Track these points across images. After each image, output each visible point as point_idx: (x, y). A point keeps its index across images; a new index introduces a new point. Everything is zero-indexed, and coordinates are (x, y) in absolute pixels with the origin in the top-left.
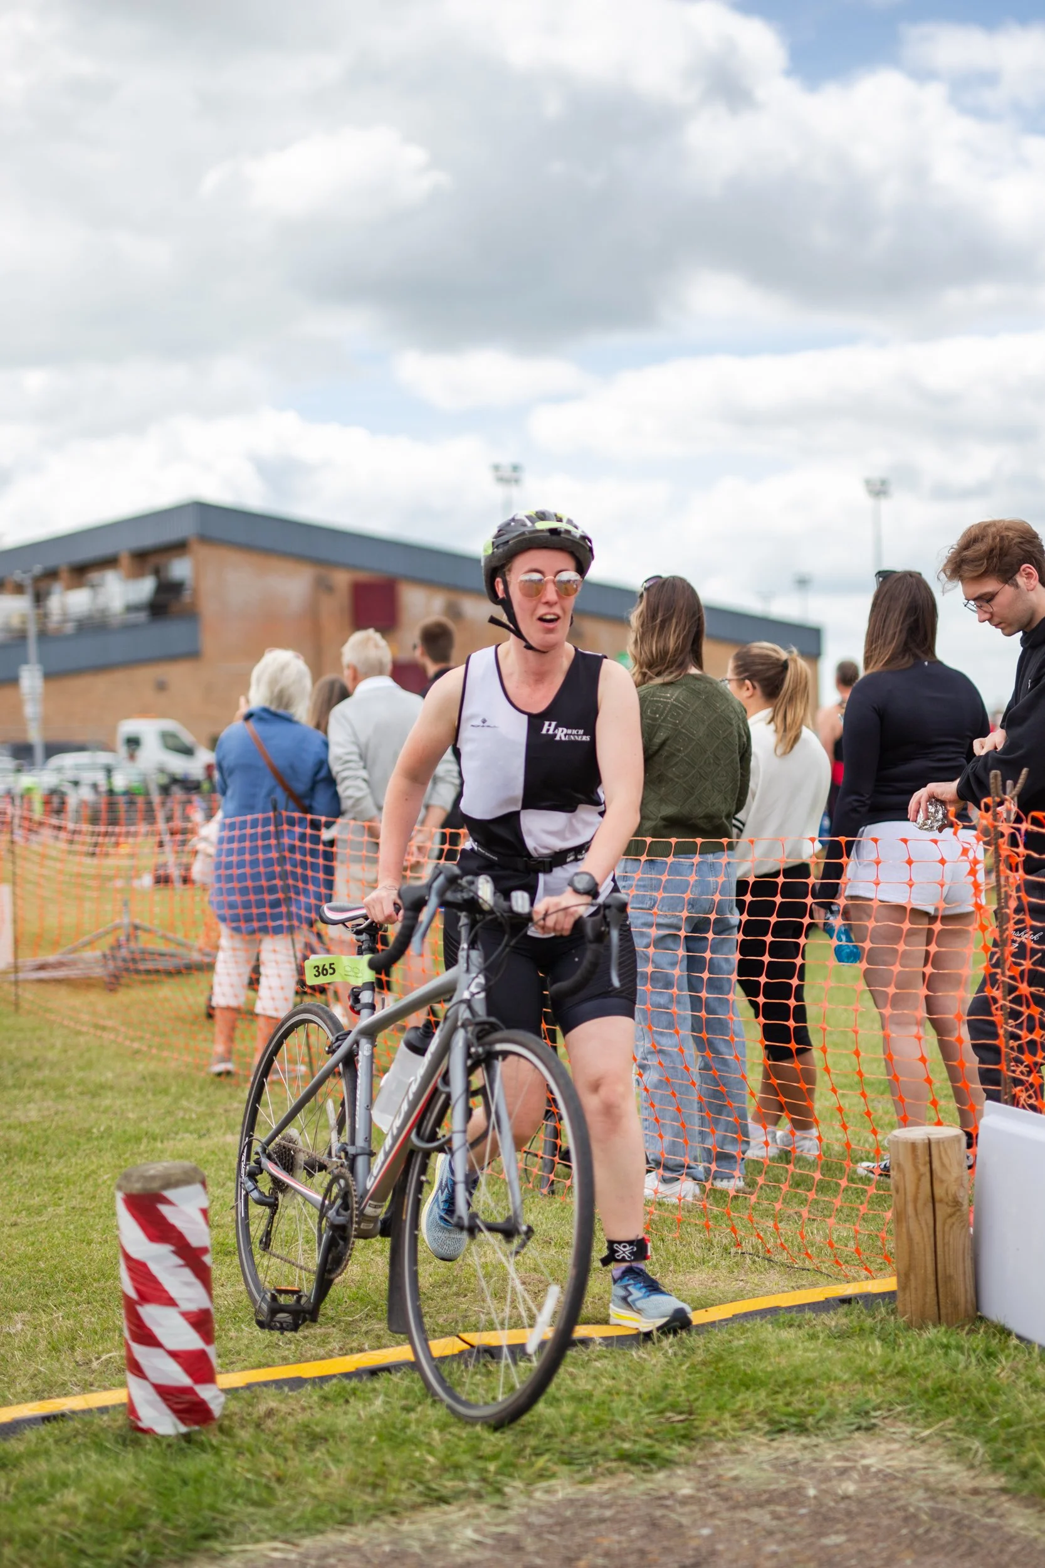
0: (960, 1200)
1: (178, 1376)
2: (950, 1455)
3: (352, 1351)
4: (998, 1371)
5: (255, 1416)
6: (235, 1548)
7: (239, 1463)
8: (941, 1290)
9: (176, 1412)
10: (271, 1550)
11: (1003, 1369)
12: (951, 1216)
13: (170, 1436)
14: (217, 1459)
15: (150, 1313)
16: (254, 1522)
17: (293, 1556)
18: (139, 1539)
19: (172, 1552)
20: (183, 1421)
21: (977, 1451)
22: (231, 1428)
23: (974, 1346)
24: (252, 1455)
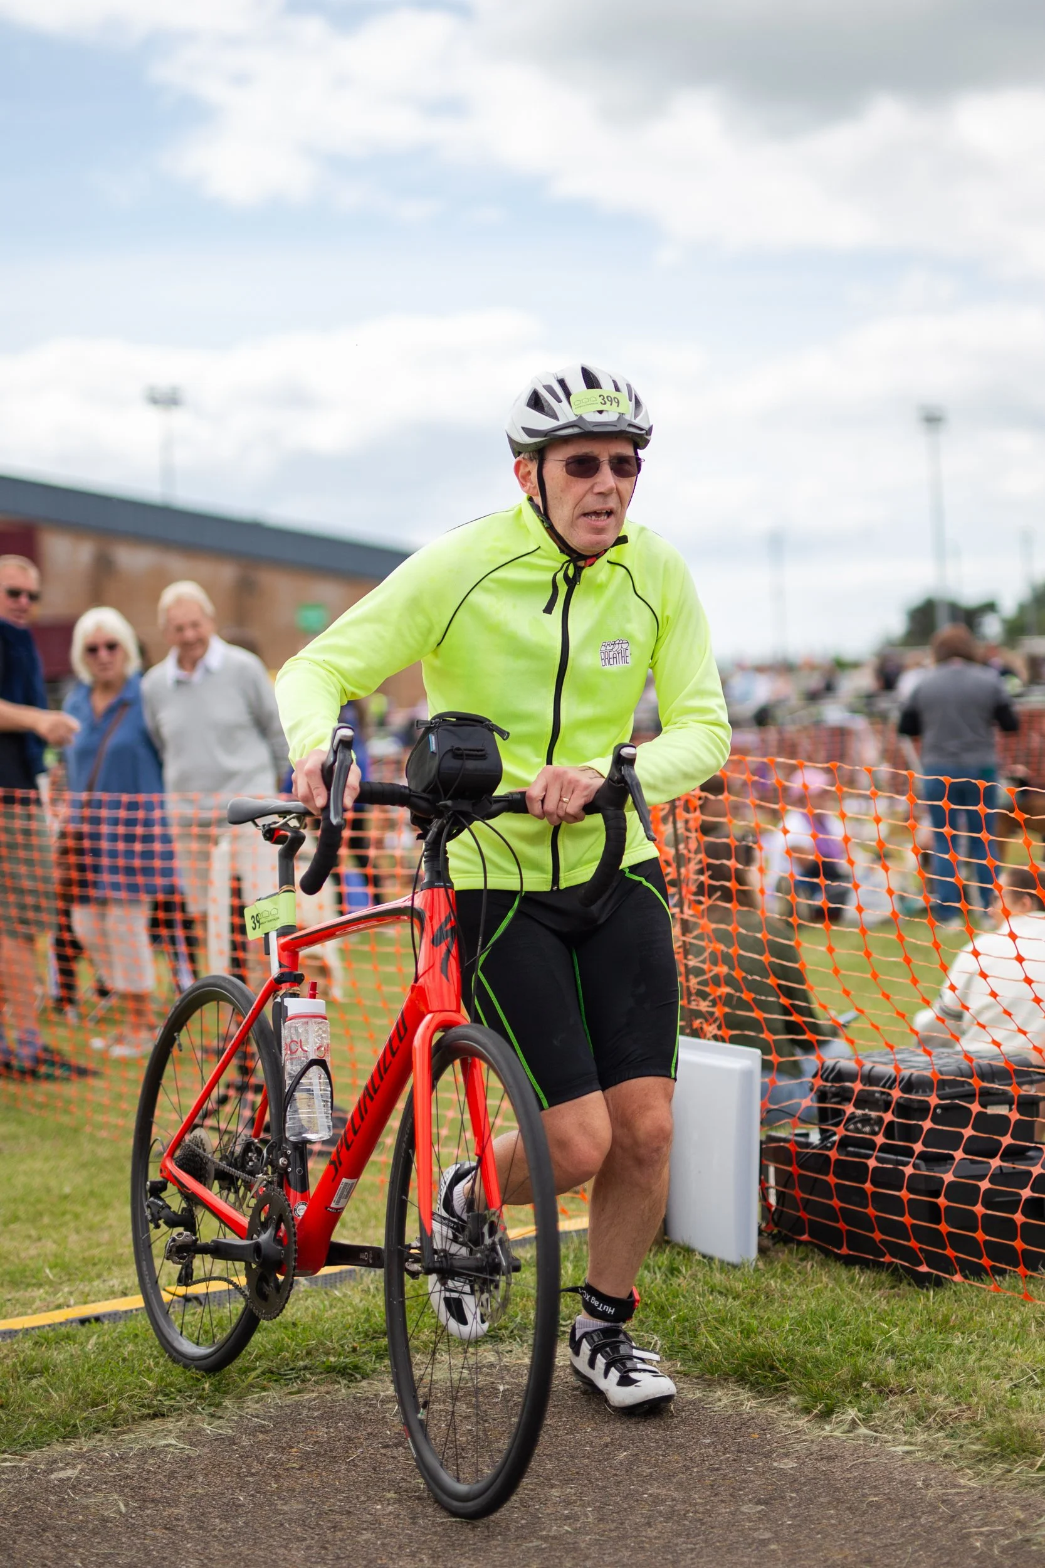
3: (59, 1307)
4: (678, 1281)
11: (684, 1278)
17: (22, 1464)
21: (655, 1344)
23: (660, 1264)
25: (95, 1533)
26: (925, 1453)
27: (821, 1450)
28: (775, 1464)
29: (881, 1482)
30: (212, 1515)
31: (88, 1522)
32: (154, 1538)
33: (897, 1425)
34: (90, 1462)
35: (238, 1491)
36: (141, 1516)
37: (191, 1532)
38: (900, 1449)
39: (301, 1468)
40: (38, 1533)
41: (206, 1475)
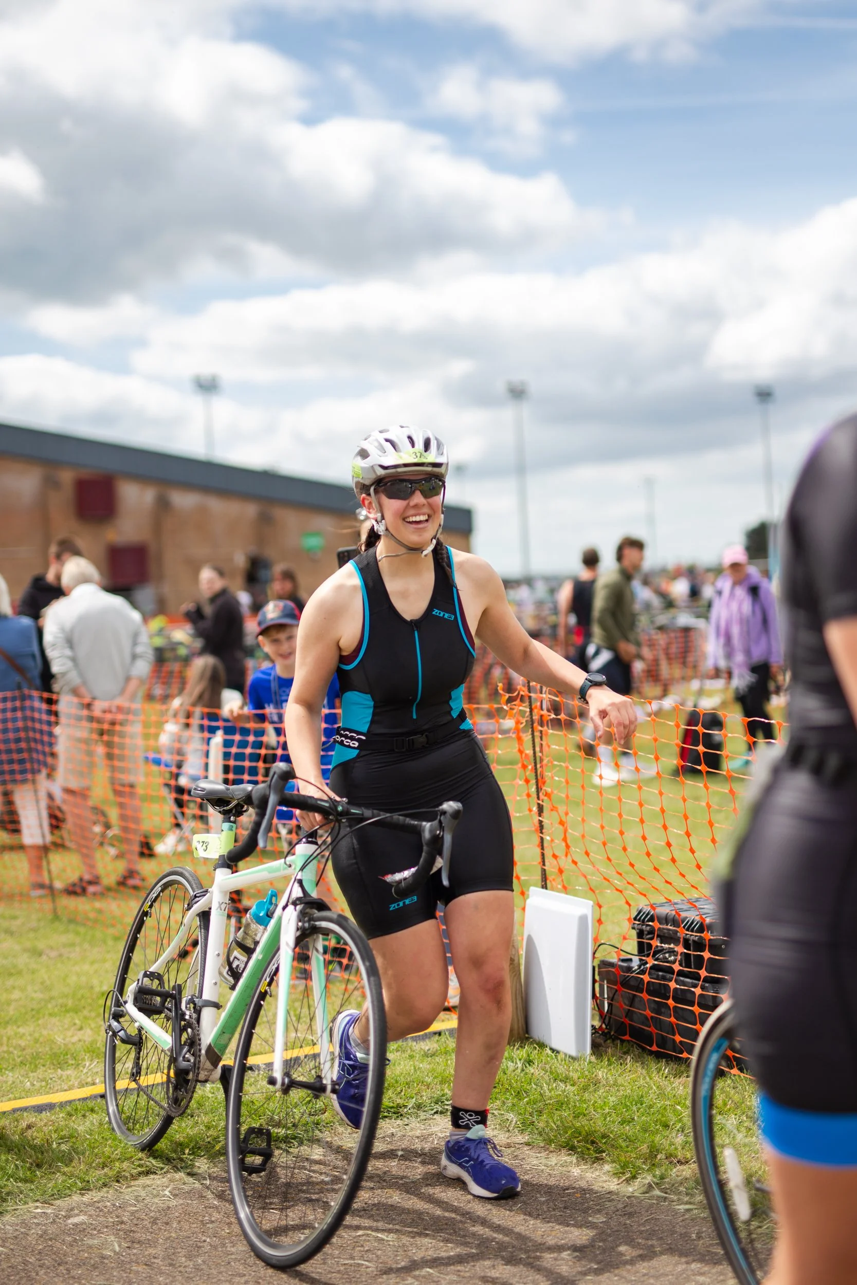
4: (532, 1071)
5: (20, 1127)
6: (10, 1208)
10: (35, 1208)
11: (536, 1069)
16: (22, 1192)
17: (49, 1211)
21: (512, 1121)
23: (521, 1056)
24: (19, 1151)
25: (95, 1267)
26: (700, 1211)
27: (625, 1207)
28: (590, 1219)
29: (665, 1234)
30: (180, 1255)
31: (91, 1258)
32: (138, 1272)
33: (682, 1189)
34: (98, 1210)
35: (200, 1235)
36: (129, 1254)
37: (163, 1268)
38: (682, 1207)
40: (54, 1267)
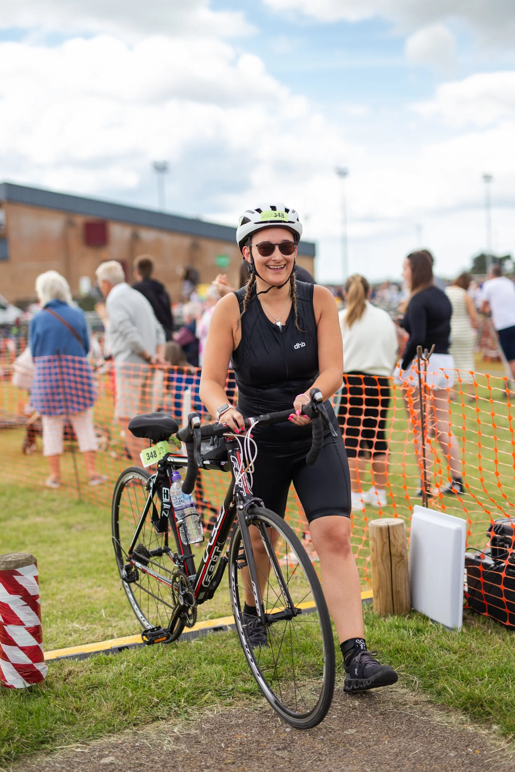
0: (403, 554)
1: (24, 659)
2: (402, 684)
3: (108, 638)
4: (423, 639)
5: (63, 675)
6: (57, 747)
7: (57, 702)
8: (394, 598)
9: (24, 677)
10: (76, 748)
11: (426, 638)
12: (399, 562)
13: (22, 689)
14: (46, 700)
15: (11, 629)
16: (66, 734)
17: (86, 751)
18: (9, 745)
19: (26, 751)
20: (28, 681)
21: (416, 682)
22: (52, 683)
23: (411, 626)
24: (63, 697)
39: (233, 763)
41: (183, 766)
